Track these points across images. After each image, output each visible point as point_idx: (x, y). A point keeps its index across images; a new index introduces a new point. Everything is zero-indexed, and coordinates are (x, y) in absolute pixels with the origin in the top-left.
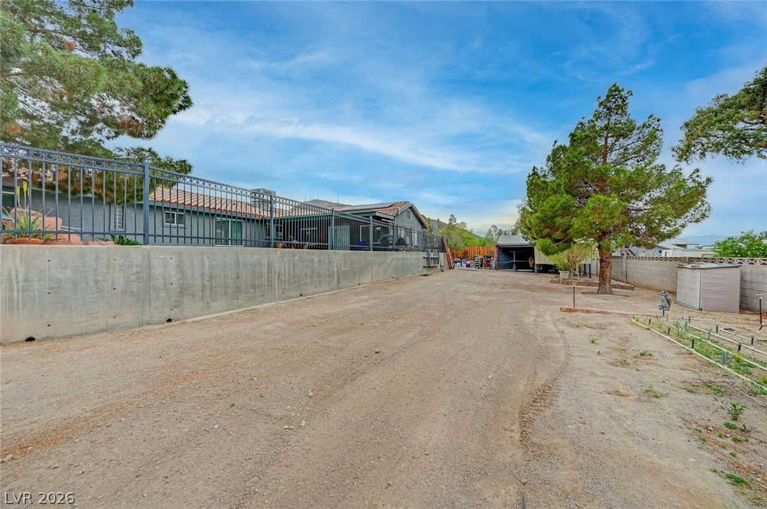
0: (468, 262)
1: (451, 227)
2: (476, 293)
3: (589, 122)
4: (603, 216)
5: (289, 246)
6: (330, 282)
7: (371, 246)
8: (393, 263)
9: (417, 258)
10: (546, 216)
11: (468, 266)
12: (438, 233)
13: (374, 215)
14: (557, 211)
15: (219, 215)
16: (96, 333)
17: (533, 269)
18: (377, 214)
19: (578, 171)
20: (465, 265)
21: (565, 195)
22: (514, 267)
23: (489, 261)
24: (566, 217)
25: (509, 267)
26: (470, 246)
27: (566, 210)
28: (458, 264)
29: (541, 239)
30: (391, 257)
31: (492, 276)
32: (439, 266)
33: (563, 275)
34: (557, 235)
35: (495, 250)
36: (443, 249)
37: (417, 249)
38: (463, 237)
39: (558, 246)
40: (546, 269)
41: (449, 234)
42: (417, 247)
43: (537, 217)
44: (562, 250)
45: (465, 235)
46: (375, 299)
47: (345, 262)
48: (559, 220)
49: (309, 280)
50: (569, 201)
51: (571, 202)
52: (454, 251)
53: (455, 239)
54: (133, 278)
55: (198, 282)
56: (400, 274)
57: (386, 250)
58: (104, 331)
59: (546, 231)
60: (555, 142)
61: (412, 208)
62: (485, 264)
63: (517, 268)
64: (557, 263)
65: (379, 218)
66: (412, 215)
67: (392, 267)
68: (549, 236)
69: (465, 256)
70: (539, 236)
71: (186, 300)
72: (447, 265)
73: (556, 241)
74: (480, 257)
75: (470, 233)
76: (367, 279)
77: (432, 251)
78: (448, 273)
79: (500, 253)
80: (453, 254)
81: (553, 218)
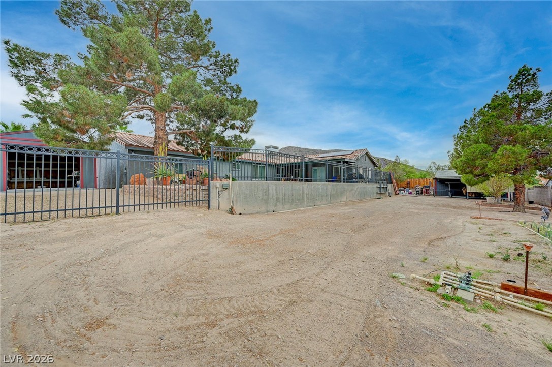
0: (410, 191)
1: (396, 164)
2: (415, 209)
3: (501, 94)
4: (510, 159)
5: (289, 180)
6: (327, 200)
7: (342, 180)
8: (358, 190)
9: (373, 187)
10: (468, 159)
11: (410, 193)
12: (385, 169)
13: (343, 160)
14: (477, 155)
15: (254, 163)
16: (255, 213)
17: (466, 195)
18: (346, 160)
19: (493, 129)
20: (408, 192)
21: (482, 144)
22: (450, 194)
23: (428, 190)
24: (484, 159)
25: (446, 194)
26: (412, 178)
27: (484, 155)
28: (402, 191)
29: (464, 175)
30: (357, 187)
31: (429, 200)
32: (388, 193)
33: (489, 200)
34: (477, 172)
35: (433, 182)
36: (390, 181)
37: (370, 181)
38: (406, 172)
39: (478, 179)
40: (479, 196)
41: (394, 170)
42: (370, 180)
43: (461, 161)
44: (482, 182)
45: (407, 170)
46: (353, 209)
47: (333, 189)
48: (478, 162)
49: (317, 198)
50: (485, 148)
51: (488, 149)
52: (399, 183)
53: (400, 173)
54: (264, 194)
55: (281, 197)
56: (363, 197)
57: (351, 182)
58: (257, 213)
59: (468, 170)
60: (475, 109)
61: (367, 154)
62: (425, 191)
63: (452, 195)
64: (484, 191)
65: (347, 162)
66: (367, 158)
67: (357, 193)
68: (471, 172)
69: (408, 185)
70: (464, 172)
71: (278, 204)
72: (393, 193)
73: (477, 176)
74: (420, 187)
75: (413, 167)
76: (344, 199)
77: (382, 183)
78: (394, 198)
79: (437, 183)
80: (398, 185)
81: (474, 160)
